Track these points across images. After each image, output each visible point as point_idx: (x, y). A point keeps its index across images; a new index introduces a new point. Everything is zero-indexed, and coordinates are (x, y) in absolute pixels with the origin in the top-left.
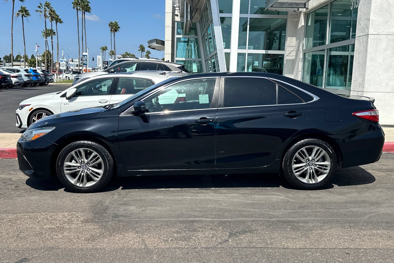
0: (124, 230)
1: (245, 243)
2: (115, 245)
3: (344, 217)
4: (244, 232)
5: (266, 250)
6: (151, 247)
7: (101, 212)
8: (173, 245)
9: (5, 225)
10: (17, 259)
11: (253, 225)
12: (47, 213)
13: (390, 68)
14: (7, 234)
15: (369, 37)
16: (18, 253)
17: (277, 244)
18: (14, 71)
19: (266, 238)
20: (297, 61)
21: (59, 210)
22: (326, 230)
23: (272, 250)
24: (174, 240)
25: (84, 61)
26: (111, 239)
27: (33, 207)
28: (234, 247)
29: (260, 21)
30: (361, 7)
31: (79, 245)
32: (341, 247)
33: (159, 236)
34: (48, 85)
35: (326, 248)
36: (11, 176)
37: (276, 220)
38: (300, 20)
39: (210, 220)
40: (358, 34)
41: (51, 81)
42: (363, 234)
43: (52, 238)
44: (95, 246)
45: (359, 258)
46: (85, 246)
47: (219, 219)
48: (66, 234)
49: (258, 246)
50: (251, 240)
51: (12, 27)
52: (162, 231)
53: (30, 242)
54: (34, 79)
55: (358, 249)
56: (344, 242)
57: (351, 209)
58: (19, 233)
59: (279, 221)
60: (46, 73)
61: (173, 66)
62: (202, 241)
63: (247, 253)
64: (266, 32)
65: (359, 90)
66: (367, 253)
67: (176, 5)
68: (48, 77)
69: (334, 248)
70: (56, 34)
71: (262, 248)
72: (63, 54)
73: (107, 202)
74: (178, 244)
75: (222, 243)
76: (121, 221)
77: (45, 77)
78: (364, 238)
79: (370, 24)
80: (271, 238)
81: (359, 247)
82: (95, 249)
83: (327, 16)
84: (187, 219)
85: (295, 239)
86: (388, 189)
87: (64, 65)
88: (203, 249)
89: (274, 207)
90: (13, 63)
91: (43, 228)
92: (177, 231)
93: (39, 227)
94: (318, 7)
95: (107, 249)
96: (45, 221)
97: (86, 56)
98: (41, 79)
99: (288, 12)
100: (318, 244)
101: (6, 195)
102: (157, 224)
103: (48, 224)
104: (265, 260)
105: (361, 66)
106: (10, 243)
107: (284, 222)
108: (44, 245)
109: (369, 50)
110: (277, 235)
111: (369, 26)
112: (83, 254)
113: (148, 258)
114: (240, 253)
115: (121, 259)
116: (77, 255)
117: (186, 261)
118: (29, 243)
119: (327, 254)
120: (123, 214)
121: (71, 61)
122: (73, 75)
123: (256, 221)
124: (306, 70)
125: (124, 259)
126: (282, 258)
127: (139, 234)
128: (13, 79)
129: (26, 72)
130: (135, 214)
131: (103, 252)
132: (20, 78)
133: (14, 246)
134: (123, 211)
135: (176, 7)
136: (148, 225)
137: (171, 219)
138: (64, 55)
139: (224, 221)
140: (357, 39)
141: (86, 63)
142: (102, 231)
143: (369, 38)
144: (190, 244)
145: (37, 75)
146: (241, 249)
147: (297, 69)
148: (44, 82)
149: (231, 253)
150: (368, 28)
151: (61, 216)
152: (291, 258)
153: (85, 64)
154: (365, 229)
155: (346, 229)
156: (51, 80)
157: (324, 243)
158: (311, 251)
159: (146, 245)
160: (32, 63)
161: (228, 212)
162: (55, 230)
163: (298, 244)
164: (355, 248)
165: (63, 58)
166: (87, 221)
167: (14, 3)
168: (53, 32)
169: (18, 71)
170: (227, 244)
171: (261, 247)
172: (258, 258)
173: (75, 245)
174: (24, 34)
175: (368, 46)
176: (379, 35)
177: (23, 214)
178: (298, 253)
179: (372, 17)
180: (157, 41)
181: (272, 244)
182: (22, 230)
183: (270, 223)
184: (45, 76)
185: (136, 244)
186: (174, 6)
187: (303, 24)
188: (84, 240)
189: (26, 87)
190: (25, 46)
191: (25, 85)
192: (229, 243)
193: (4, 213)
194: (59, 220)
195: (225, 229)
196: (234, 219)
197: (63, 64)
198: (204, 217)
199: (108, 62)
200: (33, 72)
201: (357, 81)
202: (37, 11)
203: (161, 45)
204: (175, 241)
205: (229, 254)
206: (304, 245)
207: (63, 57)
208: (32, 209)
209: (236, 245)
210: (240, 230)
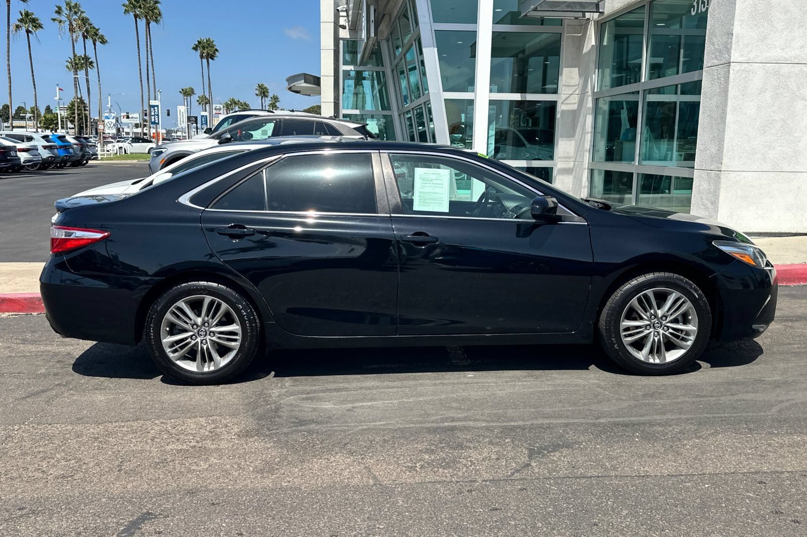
0: (325, 450)
1: (564, 469)
2: (317, 479)
3: (733, 410)
4: (556, 447)
5: (608, 480)
6: (386, 482)
7: (269, 415)
8: (428, 477)
9: (87, 447)
10: (131, 516)
11: (568, 433)
12: (164, 421)
13: (770, 126)
14: (98, 464)
15: (731, 67)
16: (130, 502)
17: (626, 469)
18: (21, 138)
19: (601, 457)
20: (582, 115)
21: (186, 414)
22: (706, 438)
23: (620, 481)
24: (426, 466)
25: (153, 117)
26: (305, 468)
27: (133, 409)
28: (546, 477)
29: (504, 38)
30: (714, 10)
31: (245, 482)
32: (746, 471)
33: (395, 459)
34: (87, 165)
35: (718, 474)
36: (67, 348)
37: (609, 422)
38: (587, 36)
39: (483, 425)
40: (707, 62)
41: (94, 157)
42: (778, 443)
43: (189, 471)
44: (279, 483)
45: (785, 490)
46: (258, 483)
47: (499, 422)
48: (213, 460)
49: (589, 474)
50: (573, 463)
51: (9, 52)
52: (397, 450)
53: (148, 479)
54: (62, 153)
55: (777, 472)
56: (748, 459)
57: (740, 396)
58: (121, 462)
59: (616, 424)
60: (83, 142)
61: (346, 126)
62: (481, 467)
63: (574, 489)
64: (515, 58)
65: (712, 168)
66: (797, 480)
67: (341, 7)
68: (87, 149)
69: (733, 473)
70: (95, 65)
71: (598, 477)
72: (109, 103)
73: (274, 395)
74: (437, 474)
75: (519, 470)
76: (313, 432)
77: (81, 150)
78: (782, 452)
79: (733, 42)
80: (610, 459)
81: (779, 469)
82: (279, 489)
83: (643, 27)
84: (438, 425)
85: (655, 458)
86: (796, 354)
87: (112, 126)
88: (488, 483)
89: (597, 396)
90: (14, 122)
91: (165, 451)
92: (428, 450)
93: (156, 448)
94: (624, 9)
95: (303, 488)
96: (166, 437)
97: (156, 108)
98: (75, 153)
99: (563, 20)
100: (702, 466)
101: (71, 387)
102: (384, 436)
103: (173, 441)
104: (611, 500)
105: (714, 122)
106: (108, 484)
107: (626, 425)
108: (178, 485)
109: (732, 93)
110: (618, 451)
111: (731, 46)
112: (259, 500)
113: (387, 504)
114: (561, 488)
115: (336, 507)
116: (249, 502)
117: (462, 507)
118: (147, 483)
119: (724, 484)
120: (314, 417)
121: (125, 117)
122: (133, 144)
123: (573, 425)
124: (599, 129)
125: (341, 507)
126: (642, 495)
127: (355, 456)
128: (22, 155)
129: (46, 140)
130: (335, 416)
131: (298, 495)
132: (34, 152)
133: (119, 489)
134: (311, 411)
135: (342, 11)
136: (368, 438)
137: (408, 426)
138: (111, 106)
139: (509, 426)
140: (707, 72)
141: (157, 121)
142: (282, 452)
143: (730, 69)
144: (460, 474)
145: (66, 147)
146: (559, 481)
147: (582, 129)
148: (79, 158)
149: (544, 489)
150: (729, 51)
151: (193, 426)
152: (660, 495)
153: (154, 123)
154: (778, 434)
155: (743, 435)
156: (93, 155)
157: (711, 463)
158: (692, 481)
159: (375, 478)
160: (50, 122)
161: (514, 408)
162: (189, 453)
163: (663, 466)
164: (770, 471)
165: (110, 112)
166: (246, 434)
167: (9, 5)
168: (90, 61)
169: (30, 139)
170: (530, 472)
171: (596, 476)
172: (597, 497)
173: (238, 482)
174: (32, 65)
175: (728, 85)
176: (750, 64)
177: (117, 424)
178: (670, 485)
179: (737, 29)
180: (307, 78)
181: (615, 469)
182: (124, 457)
183: (600, 429)
184: (83, 147)
185: (356, 476)
186: (338, 8)
187: (593, 43)
188: (253, 471)
189: (45, 168)
190: (35, 88)
191: (43, 166)
192: (534, 470)
193: (78, 422)
194: (192, 434)
195: (516, 442)
196: (529, 423)
197: (110, 123)
198: (470, 420)
199: (196, 118)
200: (58, 140)
201: (708, 152)
202: (54, 20)
203: (314, 84)
204: (430, 469)
205: (540, 492)
206: (675, 468)
207: (110, 110)
208: (130, 413)
209: (549, 472)
210: (547, 444)
